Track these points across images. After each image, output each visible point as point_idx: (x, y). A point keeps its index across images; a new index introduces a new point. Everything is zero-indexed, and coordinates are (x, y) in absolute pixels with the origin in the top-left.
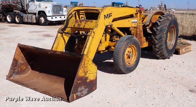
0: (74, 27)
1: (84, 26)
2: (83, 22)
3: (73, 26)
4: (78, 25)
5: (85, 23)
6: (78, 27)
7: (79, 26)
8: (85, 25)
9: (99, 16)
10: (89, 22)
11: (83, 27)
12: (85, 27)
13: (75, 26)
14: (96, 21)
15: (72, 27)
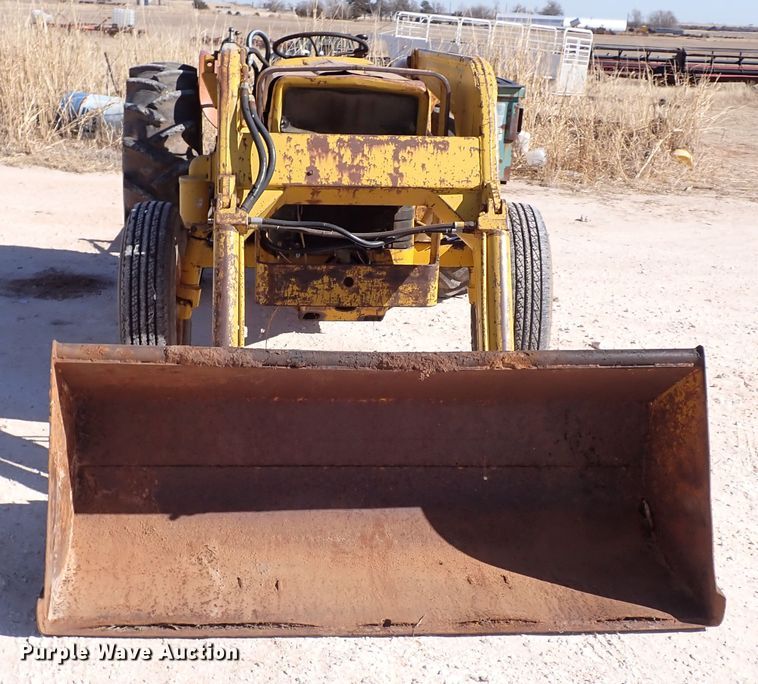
0: (309, 186)
1: (397, 174)
2: (375, 150)
3: (299, 178)
4: (341, 167)
5: (395, 157)
6: (346, 181)
7: (354, 177)
8: (396, 170)
9: (485, 116)
10: (422, 149)
11: (387, 182)
12: (408, 181)
13: (322, 174)
14: (474, 142)
15: (299, 186)
